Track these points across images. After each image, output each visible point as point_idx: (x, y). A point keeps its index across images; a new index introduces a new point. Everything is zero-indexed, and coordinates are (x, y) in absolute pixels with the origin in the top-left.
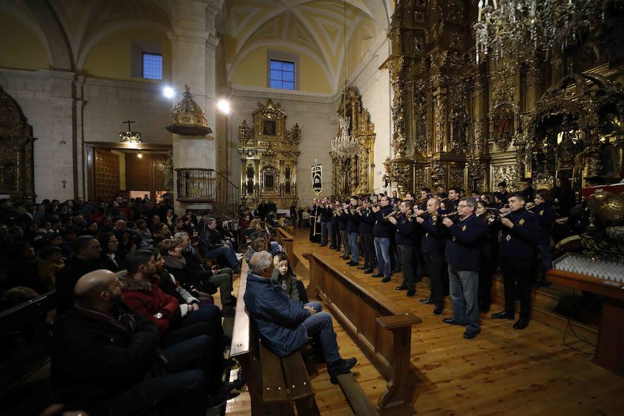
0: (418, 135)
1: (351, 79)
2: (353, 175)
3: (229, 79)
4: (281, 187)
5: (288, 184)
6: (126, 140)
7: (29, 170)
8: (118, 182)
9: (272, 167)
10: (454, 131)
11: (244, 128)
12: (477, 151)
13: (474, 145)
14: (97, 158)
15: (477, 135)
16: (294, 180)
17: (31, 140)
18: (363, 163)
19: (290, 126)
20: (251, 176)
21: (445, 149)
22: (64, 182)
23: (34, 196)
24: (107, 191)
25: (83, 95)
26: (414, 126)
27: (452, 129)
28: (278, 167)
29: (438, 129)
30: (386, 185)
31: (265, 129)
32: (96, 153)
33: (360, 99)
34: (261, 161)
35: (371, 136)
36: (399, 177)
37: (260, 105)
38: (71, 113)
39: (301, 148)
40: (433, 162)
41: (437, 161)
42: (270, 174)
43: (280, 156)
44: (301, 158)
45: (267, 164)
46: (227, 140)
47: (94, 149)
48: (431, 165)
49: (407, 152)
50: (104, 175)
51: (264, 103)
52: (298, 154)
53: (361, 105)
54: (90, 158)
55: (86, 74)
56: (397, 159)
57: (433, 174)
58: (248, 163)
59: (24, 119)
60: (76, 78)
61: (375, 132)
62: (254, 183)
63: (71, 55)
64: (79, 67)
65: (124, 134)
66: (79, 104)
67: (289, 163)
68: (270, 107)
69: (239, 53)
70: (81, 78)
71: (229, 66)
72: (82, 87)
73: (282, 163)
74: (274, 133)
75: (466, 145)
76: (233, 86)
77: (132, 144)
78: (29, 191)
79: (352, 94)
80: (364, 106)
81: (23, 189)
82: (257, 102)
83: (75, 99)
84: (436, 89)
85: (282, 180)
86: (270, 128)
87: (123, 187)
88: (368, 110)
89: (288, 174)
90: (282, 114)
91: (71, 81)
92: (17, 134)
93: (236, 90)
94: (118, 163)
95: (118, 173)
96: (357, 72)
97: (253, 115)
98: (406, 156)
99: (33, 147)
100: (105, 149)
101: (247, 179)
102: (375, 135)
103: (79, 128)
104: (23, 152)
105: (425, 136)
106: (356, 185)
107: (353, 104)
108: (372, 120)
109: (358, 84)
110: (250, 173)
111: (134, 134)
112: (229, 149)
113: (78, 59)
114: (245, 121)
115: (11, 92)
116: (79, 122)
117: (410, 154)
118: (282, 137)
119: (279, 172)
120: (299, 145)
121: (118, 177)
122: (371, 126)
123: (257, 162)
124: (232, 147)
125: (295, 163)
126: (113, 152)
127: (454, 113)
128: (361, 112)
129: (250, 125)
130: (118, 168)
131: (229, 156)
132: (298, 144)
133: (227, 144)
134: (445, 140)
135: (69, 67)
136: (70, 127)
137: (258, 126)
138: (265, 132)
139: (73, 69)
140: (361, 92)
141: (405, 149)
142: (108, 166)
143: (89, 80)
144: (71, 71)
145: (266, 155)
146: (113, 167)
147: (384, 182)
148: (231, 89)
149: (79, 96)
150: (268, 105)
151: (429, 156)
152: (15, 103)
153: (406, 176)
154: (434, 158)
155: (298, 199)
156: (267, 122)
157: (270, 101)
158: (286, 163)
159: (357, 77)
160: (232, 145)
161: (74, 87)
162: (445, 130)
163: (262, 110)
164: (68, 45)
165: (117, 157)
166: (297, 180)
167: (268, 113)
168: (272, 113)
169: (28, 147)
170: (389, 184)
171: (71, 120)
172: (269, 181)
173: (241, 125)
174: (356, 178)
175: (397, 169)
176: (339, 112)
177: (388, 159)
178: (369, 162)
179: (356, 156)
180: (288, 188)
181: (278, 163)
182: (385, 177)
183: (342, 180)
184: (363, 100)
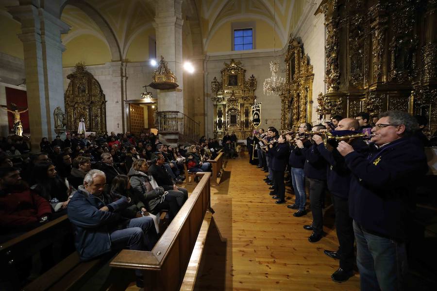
0: (352, 69)
1: (295, 31)
2: (295, 111)
3: (206, 49)
4: (242, 123)
5: (247, 121)
6: (144, 98)
7: (104, 118)
8: (143, 124)
9: (235, 109)
10: (396, 58)
11: (215, 82)
12: (427, 77)
13: (423, 71)
14: (131, 110)
15: (427, 60)
16: (251, 118)
17: (104, 102)
18: (302, 100)
19: (248, 77)
20: (220, 116)
21: (384, 79)
22: (118, 124)
23: (106, 132)
24: (137, 129)
25: (126, 74)
26: (349, 62)
27: (393, 57)
28: (239, 108)
29: (375, 60)
30: (321, 118)
31: (230, 81)
32: (131, 107)
33: (302, 47)
34: (227, 106)
35: (310, 76)
36: (331, 110)
37: (226, 64)
38: (120, 85)
39: (257, 93)
40: (368, 93)
41: (372, 91)
42: (233, 114)
43: (241, 101)
45: (231, 107)
46: (204, 93)
47: (129, 104)
48: (365, 96)
49: (341, 86)
50: (135, 119)
51: (229, 63)
52: (254, 98)
53: (303, 52)
54: (127, 110)
55: (127, 61)
56: (330, 93)
57: (368, 105)
58: (218, 107)
59: (101, 91)
60: (122, 65)
61: (313, 73)
62: (223, 122)
63: (120, 52)
64: (124, 58)
65: (143, 94)
66: (124, 78)
67: (248, 105)
68: (233, 65)
69: (211, 29)
70: (124, 64)
71: (204, 40)
72: (126, 69)
73: (242, 105)
74: (236, 84)
75: (411, 72)
76: (208, 54)
77: (148, 100)
78: (104, 130)
79: (295, 43)
80: (306, 52)
81: (102, 129)
83: (122, 76)
84: (375, 20)
85: (243, 119)
86: (233, 81)
87: (146, 126)
88: (308, 55)
89: (247, 114)
90: (242, 69)
91: (120, 67)
92: (99, 100)
93: (209, 56)
94: (143, 112)
95: (143, 118)
96: (299, 24)
97: (222, 72)
98: (340, 90)
99: (105, 106)
100: (136, 104)
101: (218, 119)
102: (313, 75)
103: (124, 93)
104: (101, 109)
105: (360, 70)
106: (298, 119)
107: (296, 52)
108: (312, 63)
109: (301, 35)
110: (220, 114)
111: (148, 94)
112: (206, 98)
113: (123, 53)
114: (215, 78)
115: (96, 77)
116: (124, 90)
117: (344, 88)
118: (242, 86)
119: (240, 112)
120: (256, 91)
121: (143, 121)
122: (310, 67)
123: (224, 106)
124: (207, 97)
126: (141, 105)
127: (397, 40)
128: (302, 58)
129: (219, 80)
130: (143, 115)
131: (206, 103)
132: (254, 90)
133: (204, 95)
134: (384, 69)
135: (119, 59)
136: (120, 93)
137: (224, 80)
138: (230, 84)
139: (121, 60)
141: (339, 83)
142: (138, 114)
143: (128, 64)
144: (120, 61)
145: (230, 101)
146: (140, 114)
147: (319, 116)
148: (206, 56)
149: (124, 75)
150: (231, 64)
151: (365, 88)
152: (98, 83)
153: (339, 109)
154: (370, 89)
156: (231, 76)
157: (233, 61)
158: (245, 106)
160: (208, 95)
161: (122, 69)
162: (384, 60)
163: (227, 69)
164: (118, 46)
165: (143, 108)
167: (231, 69)
168: (234, 69)
169: (103, 106)
170: (323, 116)
171: (120, 89)
172: (233, 120)
173: (213, 81)
174: (298, 114)
175: (328, 103)
176: (286, 61)
177: (321, 95)
178: (308, 100)
179: (298, 96)
180: (247, 124)
181: (240, 106)
182: (318, 110)
183: (288, 116)
184: (305, 47)
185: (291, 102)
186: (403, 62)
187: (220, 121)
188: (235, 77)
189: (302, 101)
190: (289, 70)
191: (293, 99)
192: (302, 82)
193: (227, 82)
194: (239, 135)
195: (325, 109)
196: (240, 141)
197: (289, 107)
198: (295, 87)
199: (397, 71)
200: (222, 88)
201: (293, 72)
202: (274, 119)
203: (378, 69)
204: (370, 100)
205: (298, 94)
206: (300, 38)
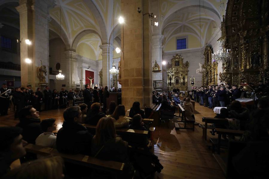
0: (234, 63)
1: (209, 42)
2: (209, 78)
4: (181, 83)
9: (178, 77)
10: (252, 60)
16: (186, 80)
19: (184, 62)
21: (248, 67)
27: (250, 59)
31: (175, 64)
33: (212, 50)
35: (216, 64)
36: (225, 79)
37: (174, 56)
39: (189, 69)
40: (240, 73)
42: (177, 79)
43: (181, 73)
44: (189, 73)
45: (176, 76)
49: (230, 70)
51: (175, 56)
52: (188, 71)
53: (212, 52)
56: (224, 73)
58: (170, 76)
67: (184, 75)
68: (177, 57)
73: (182, 75)
74: (179, 65)
82: (172, 56)
85: (182, 81)
89: (184, 79)
101: (169, 81)
102: (218, 63)
106: (211, 82)
107: (209, 52)
109: (212, 44)
112: (164, 72)
114: (169, 63)
118: (182, 66)
123: (173, 75)
125: (187, 75)
127: (252, 53)
131: (164, 74)
132: (187, 68)
134: (248, 64)
138: (176, 65)
140: (213, 47)
141: (228, 69)
145: (176, 73)
147: (220, 81)
151: (240, 70)
153: (229, 79)
154: (242, 71)
155: (188, 87)
156: (176, 62)
157: (177, 55)
158: (183, 75)
159: (211, 41)
160: (165, 70)
163: (175, 58)
166: (187, 81)
170: (222, 81)
172: (177, 82)
174: (211, 79)
175: (224, 76)
176: (204, 54)
177: (221, 73)
178: (215, 73)
179: (211, 71)
180: (184, 83)
181: (180, 75)
182: (219, 79)
183: (206, 80)
184: (214, 50)
185: (207, 73)
186: (255, 61)
187: (171, 82)
188: (178, 62)
189: (212, 75)
190: (206, 59)
191: (208, 72)
192: (212, 66)
193: (174, 64)
194: (180, 89)
195: (222, 79)
196: (181, 92)
197: (206, 76)
198: (209, 68)
199: (253, 65)
200: (171, 67)
201: (208, 61)
202: (198, 81)
203: (244, 64)
204: (241, 76)
205: (211, 70)
206: (211, 45)
